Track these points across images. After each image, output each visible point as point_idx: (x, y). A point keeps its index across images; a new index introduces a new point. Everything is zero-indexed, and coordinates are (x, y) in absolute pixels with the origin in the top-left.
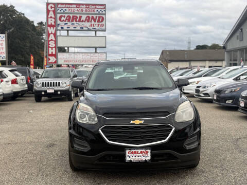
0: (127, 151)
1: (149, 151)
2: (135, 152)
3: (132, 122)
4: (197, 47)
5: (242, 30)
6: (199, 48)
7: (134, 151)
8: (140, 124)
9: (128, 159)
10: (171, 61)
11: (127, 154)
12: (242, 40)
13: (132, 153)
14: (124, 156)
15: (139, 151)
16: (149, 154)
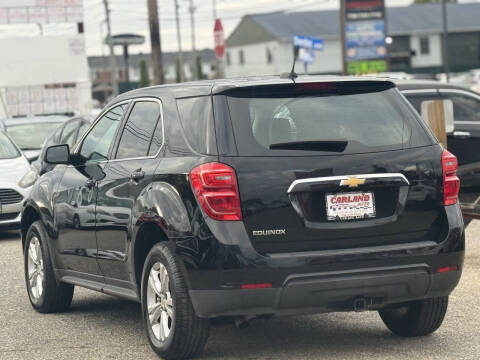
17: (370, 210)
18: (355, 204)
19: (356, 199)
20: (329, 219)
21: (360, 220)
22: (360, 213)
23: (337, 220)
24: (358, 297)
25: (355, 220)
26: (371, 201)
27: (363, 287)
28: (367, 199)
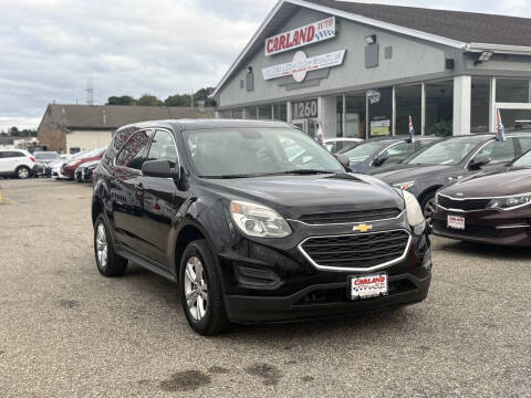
0: (353, 280)
1: (385, 276)
2: (365, 282)
3: (355, 228)
4: (110, 99)
5: (250, 69)
6: (113, 101)
7: (362, 278)
8: (369, 230)
9: (354, 293)
10: (73, 129)
11: (353, 286)
12: (251, 89)
13: (362, 282)
14: (349, 289)
15: (372, 278)
16: (385, 282)
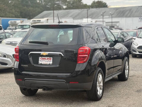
17: (51, 63)
18: (47, 60)
19: (47, 59)
20: (39, 64)
21: (48, 65)
22: (48, 63)
23: (41, 64)
24: (45, 87)
25: (46, 65)
26: (52, 60)
27: (44, 84)
28: (51, 59)
